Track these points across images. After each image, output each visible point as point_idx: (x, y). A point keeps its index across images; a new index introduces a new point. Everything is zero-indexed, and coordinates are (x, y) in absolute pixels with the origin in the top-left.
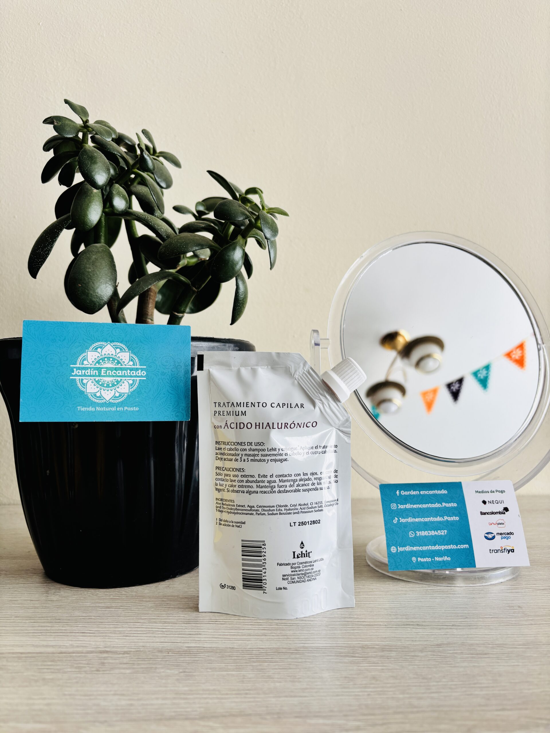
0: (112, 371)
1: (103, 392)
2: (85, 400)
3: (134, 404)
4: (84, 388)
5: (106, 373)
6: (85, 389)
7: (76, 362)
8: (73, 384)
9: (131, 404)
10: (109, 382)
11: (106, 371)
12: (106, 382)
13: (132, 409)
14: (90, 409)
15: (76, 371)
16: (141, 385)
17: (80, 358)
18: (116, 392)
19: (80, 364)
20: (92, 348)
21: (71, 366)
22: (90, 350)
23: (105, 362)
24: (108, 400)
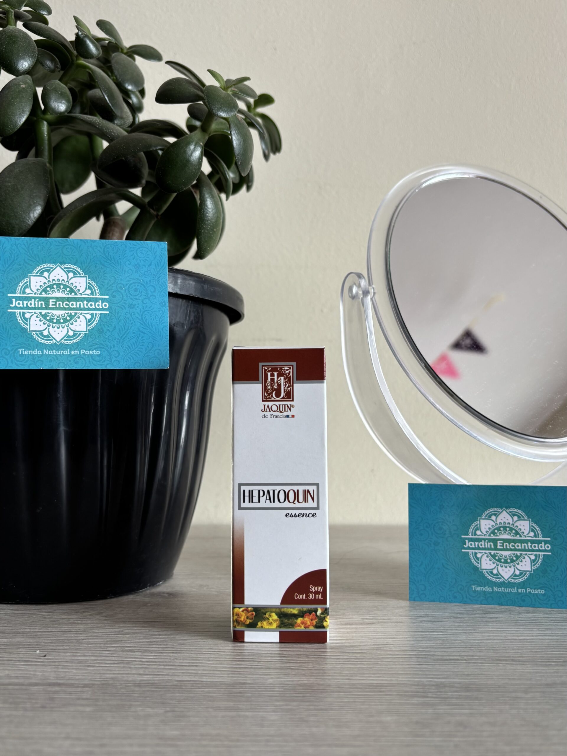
0: (63, 303)
1: (51, 330)
2: (29, 340)
3: (94, 346)
4: (27, 324)
5: (55, 304)
6: (28, 327)
7: (15, 290)
8: (11, 319)
9: (90, 346)
10: (59, 317)
11: (56, 302)
12: (56, 317)
13: (91, 352)
14: (35, 352)
15: (16, 301)
16: (102, 321)
17: (21, 285)
18: (69, 329)
19: (20, 293)
20: (36, 272)
21: (9, 295)
22: (34, 275)
23: (53, 291)
24: (58, 341)
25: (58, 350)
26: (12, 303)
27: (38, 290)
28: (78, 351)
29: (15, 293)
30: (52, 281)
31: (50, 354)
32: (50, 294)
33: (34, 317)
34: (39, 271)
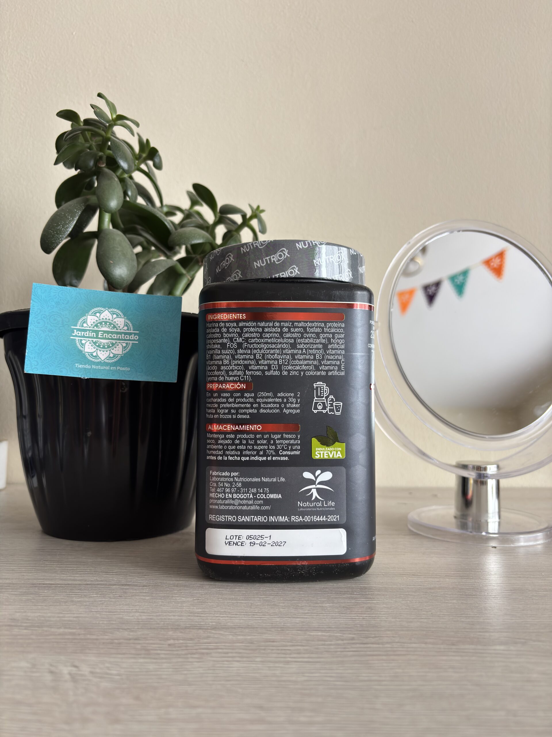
0: (108, 335)
1: (99, 352)
2: (83, 358)
3: (126, 364)
4: (83, 348)
5: (103, 336)
8: (72, 343)
9: (123, 365)
10: (105, 344)
11: (103, 334)
12: (102, 344)
13: (121, 368)
14: (87, 367)
15: (76, 332)
16: (133, 348)
17: (81, 320)
18: (111, 352)
19: (80, 327)
20: (91, 313)
21: (72, 327)
22: (90, 314)
23: (102, 326)
24: (103, 360)
25: (102, 366)
26: (74, 333)
27: (92, 325)
28: (115, 368)
29: (77, 326)
30: (101, 319)
31: (96, 368)
32: (100, 328)
33: (88, 343)
34: (93, 312)
